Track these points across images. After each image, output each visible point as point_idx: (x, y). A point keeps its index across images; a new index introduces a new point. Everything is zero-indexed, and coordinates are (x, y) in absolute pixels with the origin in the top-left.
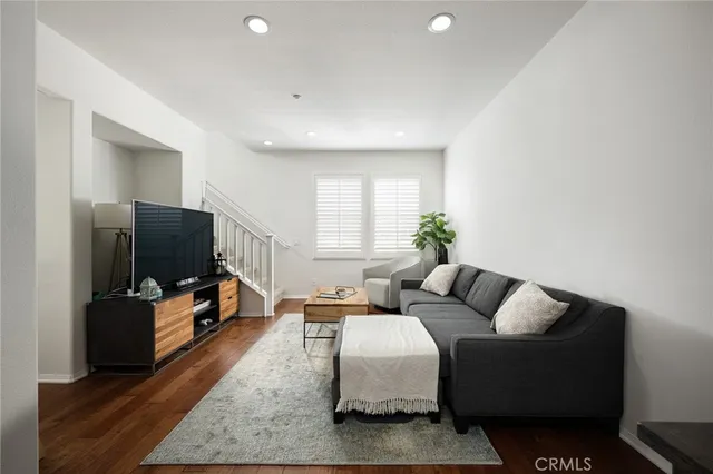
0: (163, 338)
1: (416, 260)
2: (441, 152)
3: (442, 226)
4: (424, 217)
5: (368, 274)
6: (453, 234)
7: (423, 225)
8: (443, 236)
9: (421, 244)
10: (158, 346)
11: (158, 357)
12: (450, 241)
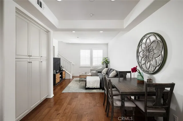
0: (57, 80)
1: (101, 67)
2: (107, 44)
3: (107, 60)
4: (104, 58)
5: (91, 70)
6: (109, 62)
7: (103, 60)
8: (107, 62)
9: (103, 64)
10: (56, 81)
11: (56, 83)
12: (108, 63)
